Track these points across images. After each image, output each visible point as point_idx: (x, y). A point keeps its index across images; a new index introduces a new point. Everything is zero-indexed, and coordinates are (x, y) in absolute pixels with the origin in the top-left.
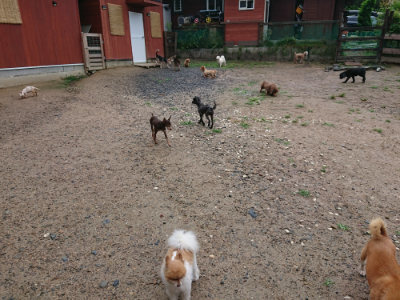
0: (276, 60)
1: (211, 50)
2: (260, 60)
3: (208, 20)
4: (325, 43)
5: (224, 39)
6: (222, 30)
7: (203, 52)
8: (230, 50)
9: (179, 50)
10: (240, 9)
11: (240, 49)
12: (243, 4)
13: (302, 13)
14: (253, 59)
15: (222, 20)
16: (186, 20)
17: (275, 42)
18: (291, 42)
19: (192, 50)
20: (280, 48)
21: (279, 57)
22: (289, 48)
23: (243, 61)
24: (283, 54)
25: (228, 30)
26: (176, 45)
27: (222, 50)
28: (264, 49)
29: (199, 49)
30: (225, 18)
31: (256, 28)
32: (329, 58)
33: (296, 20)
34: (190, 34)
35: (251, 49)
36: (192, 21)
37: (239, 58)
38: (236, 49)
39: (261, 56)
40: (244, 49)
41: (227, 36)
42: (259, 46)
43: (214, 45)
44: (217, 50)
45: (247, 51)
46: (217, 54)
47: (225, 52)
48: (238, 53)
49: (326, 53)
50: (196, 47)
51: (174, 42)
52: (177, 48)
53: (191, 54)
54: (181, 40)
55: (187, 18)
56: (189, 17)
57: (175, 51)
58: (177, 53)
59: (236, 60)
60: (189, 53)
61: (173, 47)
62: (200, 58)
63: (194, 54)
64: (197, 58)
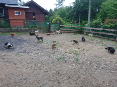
1: (4, 28)
2: (26, 32)
4: (46, 27)
5: (10, 24)
6: (8, 21)
8: (13, 28)
10: (16, 14)
11: (18, 28)
12: (17, 13)
15: (8, 18)
17: (30, 26)
20: (33, 28)
22: (35, 28)
25: (11, 21)
28: (27, 28)
30: (10, 17)
31: (23, 22)
32: (48, 31)
35: (22, 28)
38: (16, 28)
40: (19, 28)
41: (11, 23)
42: (25, 27)
43: (6, 27)
44: (7, 28)
45: (20, 29)
46: (7, 30)
47: (11, 29)
48: (17, 30)
49: (46, 30)
59: (16, 32)
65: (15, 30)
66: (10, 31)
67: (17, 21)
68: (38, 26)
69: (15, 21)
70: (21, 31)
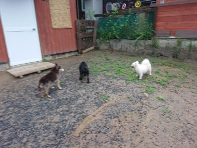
1: (133, 42)
3: (138, 4)
5: (154, 27)
6: (152, 15)
7: (125, 44)
8: (162, 43)
9: (98, 40)
11: (179, 43)
19: (112, 42)
23: (182, 60)
25: (161, 14)
26: (95, 35)
27: (149, 42)
29: (120, 41)
34: (111, 22)
36: (121, 5)
37: (175, 56)
38: (172, 42)
40: (186, 44)
41: (159, 23)
43: (138, 36)
44: (142, 42)
45: (190, 46)
46: (142, 48)
47: (154, 46)
48: (175, 48)
50: (116, 38)
51: (93, 31)
52: (96, 38)
53: (110, 46)
54: (101, 29)
55: (115, 4)
56: (118, 4)
57: (94, 42)
58: (96, 44)
59: (170, 59)
60: (108, 44)
61: (92, 37)
62: (120, 51)
63: (114, 46)
64: (117, 51)
65: (167, 48)
66: (151, 51)
67: (187, 13)
69: (176, 13)
70: (189, 57)
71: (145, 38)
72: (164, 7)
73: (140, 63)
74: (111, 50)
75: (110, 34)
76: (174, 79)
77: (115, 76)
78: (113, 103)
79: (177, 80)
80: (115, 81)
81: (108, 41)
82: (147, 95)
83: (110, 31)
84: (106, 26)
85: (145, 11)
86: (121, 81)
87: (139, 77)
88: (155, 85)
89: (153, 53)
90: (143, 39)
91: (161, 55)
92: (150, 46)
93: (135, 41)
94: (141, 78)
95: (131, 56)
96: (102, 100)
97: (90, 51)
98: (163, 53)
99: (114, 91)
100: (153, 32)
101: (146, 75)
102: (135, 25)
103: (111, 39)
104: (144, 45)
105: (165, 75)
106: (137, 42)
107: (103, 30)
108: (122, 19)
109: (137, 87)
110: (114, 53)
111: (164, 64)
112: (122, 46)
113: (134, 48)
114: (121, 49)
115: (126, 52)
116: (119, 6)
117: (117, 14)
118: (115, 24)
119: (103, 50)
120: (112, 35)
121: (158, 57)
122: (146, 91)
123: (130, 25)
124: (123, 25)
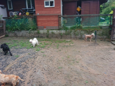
0: (71, 38)
2: (61, 38)
3: (27, 14)
5: (37, 25)
6: (35, 19)
7: (24, 32)
8: (41, 32)
10: (46, 6)
11: (48, 32)
12: (47, 4)
13: (81, 11)
14: (56, 37)
16: (14, 14)
17: (69, 27)
18: (80, 28)
19: (16, 32)
20: (74, 31)
21: (73, 36)
22: (78, 31)
23: (50, 38)
24: (75, 34)
25: (39, 19)
27: (36, 31)
28: (63, 32)
29: (21, 31)
30: (36, 12)
31: (56, 19)
32: (105, 37)
33: (77, 14)
34: (14, 21)
35: (55, 31)
37: (47, 37)
38: (45, 31)
39: (62, 36)
40: (50, 31)
41: (39, 23)
42: (59, 29)
43: (30, 28)
44: (33, 32)
45: (52, 33)
46: (33, 34)
47: (38, 33)
48: (47, 33)
49: (103, 34)
50: (18, 30)
51: (3, 26)
52: (6, 30)
53: (15, 34)
54: (8, 25)
55: (15, 12)
56: (16, 12)
57: (4, 32)
58: (6, 33)
59: (46, 38)
60: (14, 33)
61: (3, 30)
62: (22, 36)
63: (18, 34)
64: (20, 36)
65: (44, 34)
66: (37, 36)
68: (83, 27)
69: (44, 19)
70: (52, 37)
71: (33, 29)
72: (39, 16)
73: (33, 40)
74: (16, 36)
75: (14, 28)
76: (47, 45)
77: (21, 47)
78: (22, 57)
79: (49, 45)
80: (21, 49)
81: (13, 32)
82: (37, 52)
83: (14, 26)
84: (11, 24)
85: (31, 17)
86: (24, 49)
87: (33, 46)
88: (40, 48)
89: (38, 36)
90: (33, 30)
91: (42, 37)
92: (37, 33)
93: (29, 31)
94: (34, 47)
95: (28, 38)
96: (16, 57)
97: (3, 37)
98: (43, 36)
99: (21, 53)
100: (37, 27)
101: (36, 45)
102: (27, 23)
103: (15, 30)
104: (33, 33)
105: (44, 44)
106: (30, 32)
107: (9, 26)
108: (20, 20)
109: (32, 50)
110: (18, 38)
111: (43, 40)
112: (22, 34)
113: (29, 35)
114: (22, 35)
115: (25, 36)
116: (17, 14)
117: (17, 18)
118: (17, 23)
119: (11, 36)
120: (16, 28)
121: (41, 38)
122: (37, 51)
123: (25, 23)
124: (21, 23)
